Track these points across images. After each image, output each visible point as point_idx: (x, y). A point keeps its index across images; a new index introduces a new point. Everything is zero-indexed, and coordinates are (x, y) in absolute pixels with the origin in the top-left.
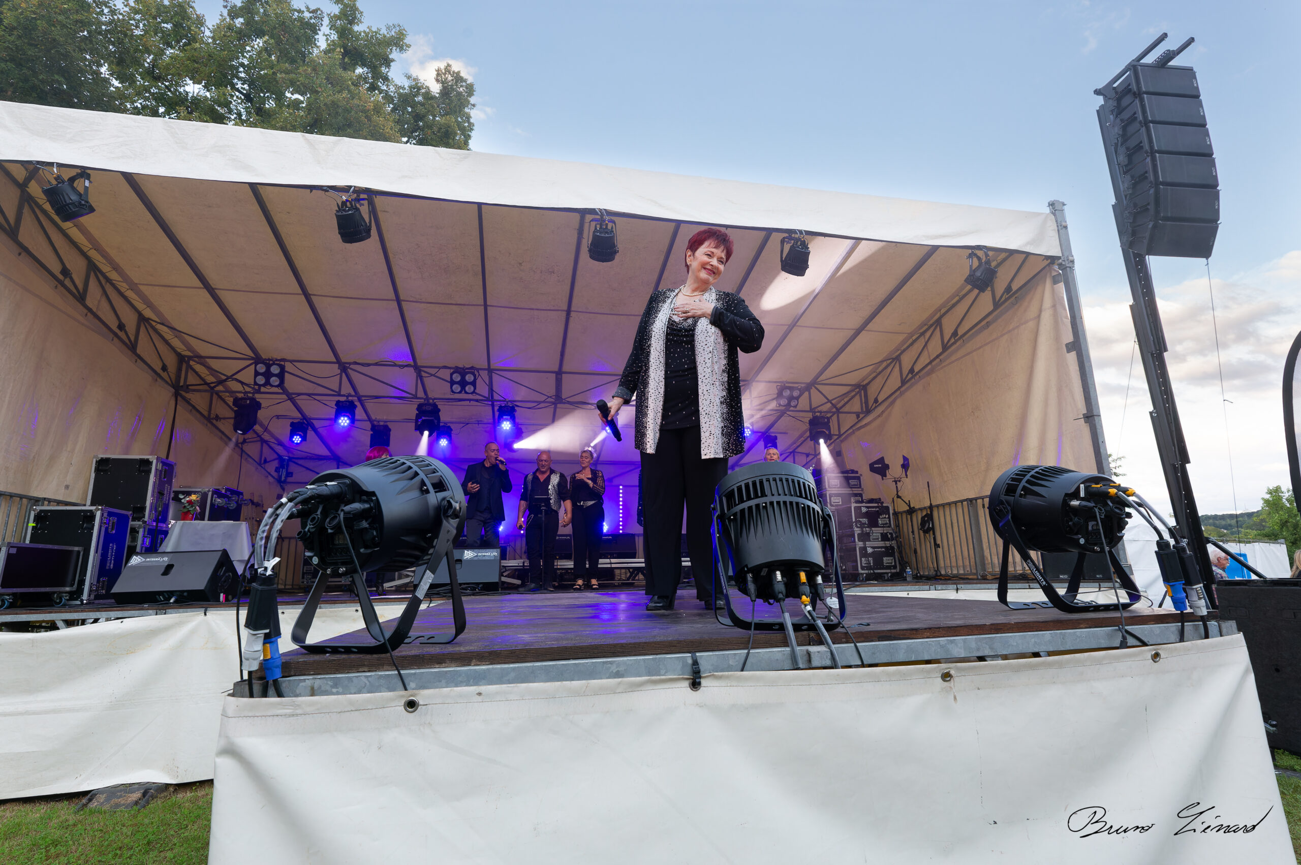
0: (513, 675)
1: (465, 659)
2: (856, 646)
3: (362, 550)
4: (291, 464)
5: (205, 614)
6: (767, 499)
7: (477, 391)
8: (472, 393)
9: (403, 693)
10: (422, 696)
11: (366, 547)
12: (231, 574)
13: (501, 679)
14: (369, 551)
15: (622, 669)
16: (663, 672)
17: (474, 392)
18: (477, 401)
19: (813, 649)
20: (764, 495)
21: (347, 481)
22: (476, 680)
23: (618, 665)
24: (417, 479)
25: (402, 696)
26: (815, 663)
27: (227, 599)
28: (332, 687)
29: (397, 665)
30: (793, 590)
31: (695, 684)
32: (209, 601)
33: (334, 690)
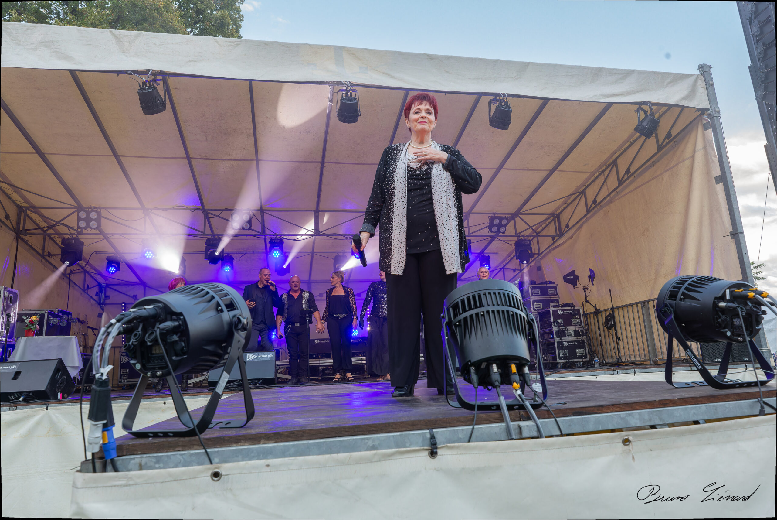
0: (293, 450)
1: (255, 439)
2: (556, 420)
3: (174, 358)
4: (108, 289)
5: (47, 409)
6: (484, 309)
7: (252, 228)
8: (248, 229)
9: (210, 466)
10: (224, 468)
11: (177, 355)
12: (65, 377)
13: (284, 454)
14: (179, 358)
15: (376, 443)
16: (408, 445)
17: (250, 229)
18: (252, 235)
19: (523, 424)
20: (481, 305)
21: (161, 305)
22: (265, 455)
23: (374, 440)
24: (214, 302)
25: (209, 469)
26: (525, 434)
27: (63, 397)
28: (156, 463)
29: (204, 445)
30: (506, 379)
31: (433, 454)
32: (50, 399)
33: (157, 466)
